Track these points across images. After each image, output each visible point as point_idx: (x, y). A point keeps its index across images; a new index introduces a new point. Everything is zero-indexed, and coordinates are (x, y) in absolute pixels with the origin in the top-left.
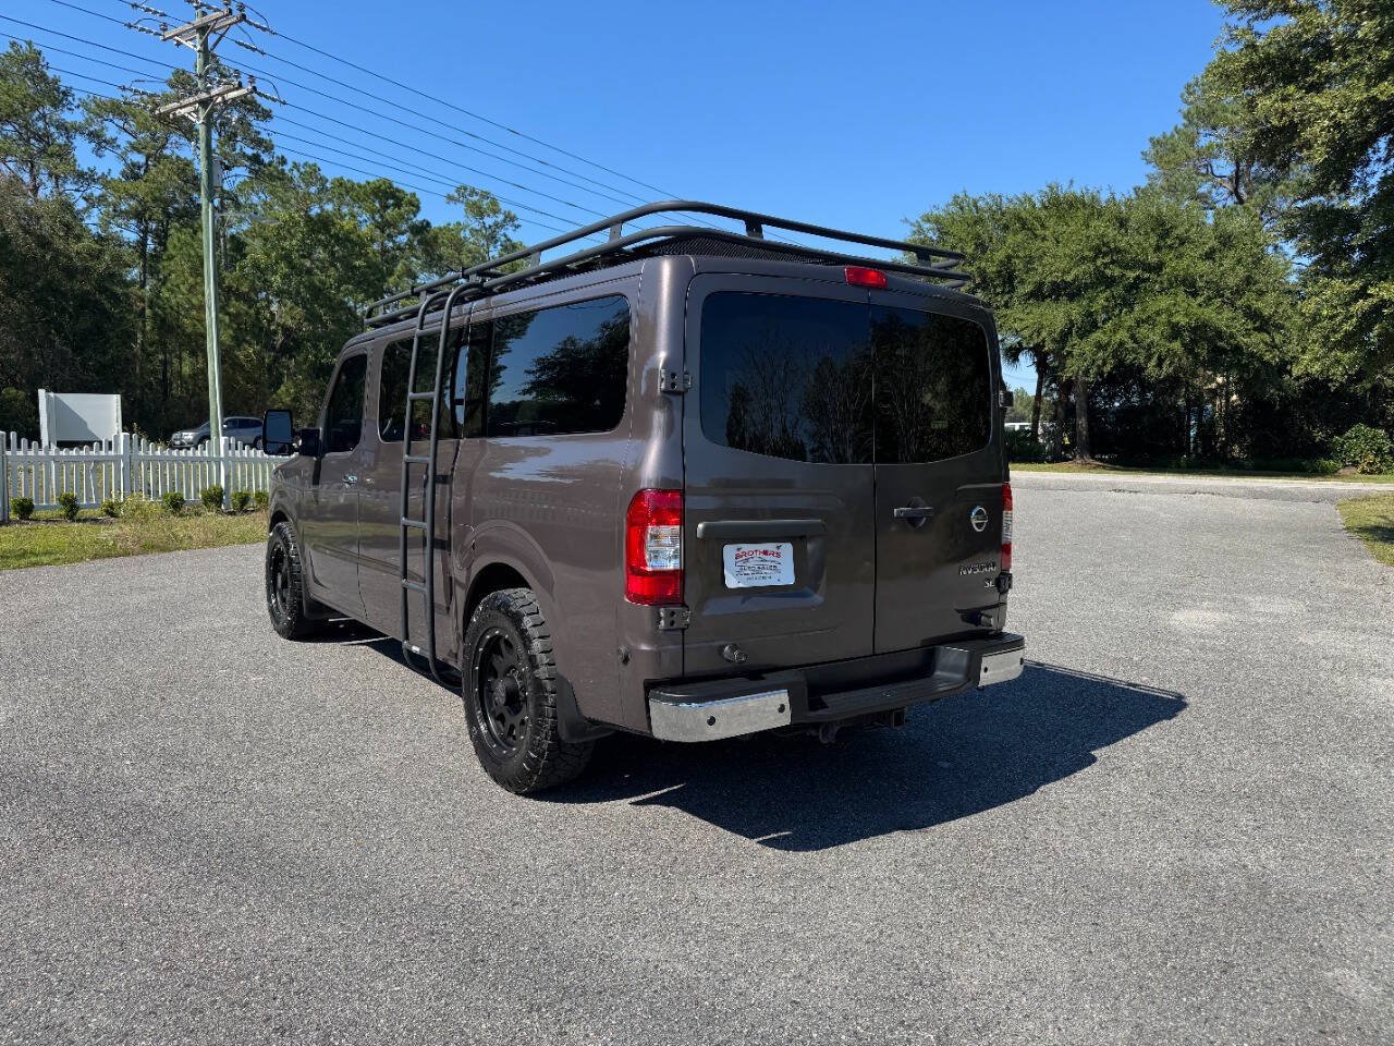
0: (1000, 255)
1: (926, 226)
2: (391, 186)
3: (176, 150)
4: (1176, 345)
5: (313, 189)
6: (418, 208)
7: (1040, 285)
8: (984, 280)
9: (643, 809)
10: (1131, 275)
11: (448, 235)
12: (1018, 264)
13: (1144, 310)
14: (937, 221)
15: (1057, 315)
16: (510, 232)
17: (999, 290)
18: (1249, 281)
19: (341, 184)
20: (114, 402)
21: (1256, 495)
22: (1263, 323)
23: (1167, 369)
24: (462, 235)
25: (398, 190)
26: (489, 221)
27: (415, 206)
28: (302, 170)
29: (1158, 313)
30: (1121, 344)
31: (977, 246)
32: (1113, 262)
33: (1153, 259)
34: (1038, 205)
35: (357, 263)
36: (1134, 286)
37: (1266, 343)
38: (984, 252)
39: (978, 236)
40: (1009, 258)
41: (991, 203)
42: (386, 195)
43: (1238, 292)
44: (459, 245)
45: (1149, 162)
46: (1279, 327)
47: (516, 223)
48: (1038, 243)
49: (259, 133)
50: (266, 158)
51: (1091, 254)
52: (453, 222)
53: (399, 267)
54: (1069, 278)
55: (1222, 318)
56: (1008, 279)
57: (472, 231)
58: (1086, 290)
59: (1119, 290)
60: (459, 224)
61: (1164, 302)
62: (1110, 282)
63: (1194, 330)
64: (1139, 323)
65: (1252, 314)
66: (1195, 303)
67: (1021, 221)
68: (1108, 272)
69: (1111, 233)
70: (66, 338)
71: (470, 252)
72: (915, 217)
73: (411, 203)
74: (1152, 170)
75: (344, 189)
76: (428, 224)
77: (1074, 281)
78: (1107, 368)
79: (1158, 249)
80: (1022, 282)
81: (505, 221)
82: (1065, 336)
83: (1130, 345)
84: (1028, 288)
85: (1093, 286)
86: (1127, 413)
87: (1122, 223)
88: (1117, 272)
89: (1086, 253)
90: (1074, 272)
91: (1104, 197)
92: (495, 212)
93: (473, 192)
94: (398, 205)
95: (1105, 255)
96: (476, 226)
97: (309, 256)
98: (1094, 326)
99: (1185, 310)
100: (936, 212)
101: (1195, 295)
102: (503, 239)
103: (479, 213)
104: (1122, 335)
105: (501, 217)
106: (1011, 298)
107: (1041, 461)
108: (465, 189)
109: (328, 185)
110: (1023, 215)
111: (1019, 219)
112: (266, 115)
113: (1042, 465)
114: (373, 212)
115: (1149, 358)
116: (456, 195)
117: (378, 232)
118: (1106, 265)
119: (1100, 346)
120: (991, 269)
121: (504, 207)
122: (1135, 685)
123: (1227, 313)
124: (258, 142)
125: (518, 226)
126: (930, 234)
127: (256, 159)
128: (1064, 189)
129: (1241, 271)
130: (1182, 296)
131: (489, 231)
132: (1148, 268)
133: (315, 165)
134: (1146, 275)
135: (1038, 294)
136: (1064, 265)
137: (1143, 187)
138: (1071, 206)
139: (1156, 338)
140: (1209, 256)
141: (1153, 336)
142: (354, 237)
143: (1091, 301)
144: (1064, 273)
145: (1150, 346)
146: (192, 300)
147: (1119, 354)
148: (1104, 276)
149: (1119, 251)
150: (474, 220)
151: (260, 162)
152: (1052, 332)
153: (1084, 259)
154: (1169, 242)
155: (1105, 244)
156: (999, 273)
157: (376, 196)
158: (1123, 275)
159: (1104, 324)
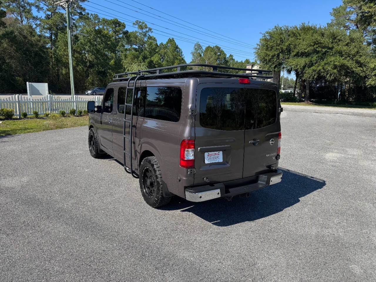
0: (287, 44)
1: (267, 35)
2: (117, 21)
3: (59, 10)
4: (335, 71)
5: (96, 22)
6: (125, 27)
7: (298, 52)
8: (282, 51)
9: (184, 213)
10: (324, 50)
11: (133, 34)
12: (292, 46)
13: (327, 61)
14: (270, 33)
15: (302, 61)
16: (150, 33)
17: (286, 54)
18: (358, 52)
19: (104, 20)
20: (46, 85)
22: (361, 65)
23: (332, 78)
24: (137, 34)
25: (119, 22)
26: (144, 31)
27: (124, 26)
28: (93, 16)
29: (331, 62)
30: (320, 70)
31: (281, 41)
32: (319, 46)
33: (330, 46)
34: (299, 29)
35: (109, 43)
36: (325, 53)
37: (361, 71)
38: (282, 43)
39: (281, 38)
40: (290, 44)
41: (285, 28)
42: (117, 23)
43: (354, 56)
44: (136, 37)
45: (332, 15)
46: (365, 66)
47: (152, 31)
48: (298, 40)
49: (81, 6)
50: (84, 13)
51: (313, 44)
52: (134, 31)
53: (120, 44)
54: (306, 51)
55: (349, 63)
56: (289, 51)
57: (140, 33)
58: (311, 54)
59: (320, 54)
60: (136, 31)
61: (333, 59)
62: (318, 52)
63: (341, 66)
64: (325, 64)
65: (358, 62)
66: (341, 59)
67: (294, 34)
68: (317, 49)
69: (319, 38)
70: (32, 64)
71: (139, 39)
72: (264, 32)
73: (123, 26)
74: (333, 18)
75: (105, 21)
76: (128, 31)
77: (308, 52)
78: (316, 77)
79: (332, 43)
80: (293, 51)
81: (149, 30)
82: (304, 67)
83: (322, 70)
84: (295, 54)
85: (313, 53)
86: (321, 88)
87: (323, 35)
88: (320, 49)
89: (311, 44)
90: (308, 49)
91: (318, 27)
92: (146, 28)
93: (140, 22)
94: (119, 26)
95: (317, 44)
96: (141, 32)
97: (96, 41)
98: (312, 65)
99: (338, 60)
100: (270, 31)
101: (342, 56)
102: (148, 35)
103: (142, 28)
104: (320, 68)
105: (148, 29)
106: (289, 56)
107: (295, 102)
108: (138, 21)
109: (101, 20)
110: (294, 32)
111: (293, 33)
113: (296, 103)
114: (113, 28)
115: (327, 74)
116: (135, 23)
117: (114, 34)
118: (317, 47)
119: (314, 71)
120: (285, 48)
121: (148, 26)
122: (313, 177)
123: (351, 62)
124: (81, 8)
126: (268, 37)
127: (81, 13)
128: (306, 25)
129: (356, 50)
130: (338, 57)
131: (144, 33)
132: (329, 48)
133: (97, 15)
134: (328, 50)
135: (297, 55)
136: (305, 47)
137: (329, 23)
138: (308, 29)
139: (330, 69)
140: (347, 45)
142: (108, 35)
143: (312, 57)
144: (305, 49)
145: (328, 71)
146: (65, 53)
147: (319, 73)
148: (316, 50)
149: (321, 43)
150: (140, 30)
151: (82, 14)
152: (301, 66)
153: (311, 45)
154: (335, 41)
155: (317, 41)
156: (287, 49)
157: (114, 23)
158: (322, 50)
159: (315, 64)
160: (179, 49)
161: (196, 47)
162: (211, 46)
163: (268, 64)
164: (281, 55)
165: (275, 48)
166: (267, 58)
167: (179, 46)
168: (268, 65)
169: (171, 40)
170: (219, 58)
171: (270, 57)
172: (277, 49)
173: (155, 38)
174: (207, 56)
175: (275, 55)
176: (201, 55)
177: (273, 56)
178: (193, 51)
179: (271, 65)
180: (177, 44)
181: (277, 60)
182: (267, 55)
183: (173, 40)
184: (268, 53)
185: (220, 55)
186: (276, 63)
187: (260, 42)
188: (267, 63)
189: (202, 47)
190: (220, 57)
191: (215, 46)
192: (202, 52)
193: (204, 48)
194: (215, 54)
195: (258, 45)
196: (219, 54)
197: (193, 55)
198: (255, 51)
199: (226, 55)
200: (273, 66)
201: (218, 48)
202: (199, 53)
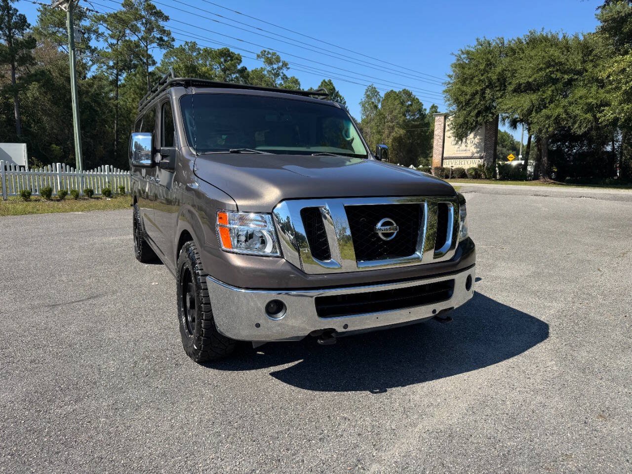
0: (499, 69)
1: (463, 56)
2: (228, 51)
4: (589, 116)
5: (195, 54)
6: (241, 61)
7: (520, 85)
8: (490, 84)
10: (567, 77)
11: (256, 73)
12: (508, 74)
13: (573, 97)
14: (468, 53)
15: (526, 100)
16: (285, 71)
17: (498, 89)
19: (206, 51)
20: (23, 147)
21: (615, 198)
23: (583, 130)
24: (263, 73)
25: (232, 53)
26: (275, 66)
27: (239, 60)
28: (189, 45)
29: (581, 98)
30: (558, 116)
31: (487, 65)
32: (557, 70)
33: (579, 67)
36: (570, 83)
38: (491, 68)
40: (504, 70)
41: (499, 42)
42: (226, 54)
44: (261, 78)
47: (288, 66)
49: (164, 27)
50: (166, 38)
51: (544, 66)
52: (259, 68)
54: (530, 80)
56: (502, 82)
57: (268, 71)
58: (541, 87)
60: (262, 68)
61: (584, 92)
62: (555, 81)
64: (571, 104)
66: (601, 91)
67: (513, 52)
68: (553, 76)
69: (557, 54)
71: (265, 81)
73: (237, 59)
75: (208, 52)
76: (246, 69)
77: (534, 81)
78: (551, 129)
79: (584, 62)
80: (510, 83)
81: (282, 66)
82: (530, 112)
83: (564, 116)
84: (513, 87)
85: (545, 84)
88: (559, 75)
89: (542, 66)
90: (534, 77)
91: (560, 37)
92: (279, 61)
93: (269, 52)
94: (231, 60)
95: (553, 66)
96: (269, 68)
98: (544, 106)
99: (595, 95)
100: (467, 49)
101: (602, 87)
102: (281, 74)
103: (270, 62)
104: (560, 110)
105: (281, 64)
106: (504, 93)
108: (265, 52)
109: (201, 52)
110: (515, 47)
111: (512, 49)
112: (167, 19)
114: (220, 63)
115: (574, 123)
116: (261, 55)
117: (222, 73)
118: (552, 72)
119: (548, 117)
120: (494, 77)
121: (282, 59)
124: (163, 31)
125: (288, 68)
126: (465, 60)
127: (161, 39)
128: (539, 33)
130: (594, 88)
131: (275, 71)
132: (579, 73)
133: (195, 42)
134: (576, 77)
135: (518, 90)
136: (529, 72)
138: (541, 42)
139: (579, 112)
141: (577, 111)
142: (207, 74)
143: (544, 92)
144: (530, 77)
145: (575, 116)
146: (134, 106)
147: (557, 120)
148: (552, 78)
149: (561, 64)
150: (268, 66)
151: (163, 41)
152: (523, 110)
153: (541, 69)
154: (590, 58)
155: (554, 61)
156: (498, 79)
157: (221, 55)
158: (563, 77)
159: (550, 105)
160: (340, 97)
161: (369, 93)
162: (394, 90)
163: (465, 110)
164: (488, 91)
165: (476, 80)
166: (462, 99)
167: (341, 93)
168: (465, 112)
169: (326, 82)
170: (410, 111)
171: (468, 97)
172: (480, 80)
173: (297, 80)
174: (387, 108)
175: (477, 92)
176: (376, 107)
177: (474, 95)
178: (363, 100)
179: (470, 112)
180: (337, 90)
181: (481, 100)
182: (464, 93)
183: (331, 84)
184: (464, 88)
185: (411, 105)
186: (481, 107)
187: (454, 71)
188: (463, 106)
189: (378, 93)
190: (410, 108)
191: (403, 90)
192: (379, 101)
193: (382, 94)
194: (402, 103)
195: (450, 76)
196: (410, 103)
197: (363, 106)
198: (445, 88)
199: (423, 105)
200: (473, 114)
201: (408, 94)
202: (373, 103)
